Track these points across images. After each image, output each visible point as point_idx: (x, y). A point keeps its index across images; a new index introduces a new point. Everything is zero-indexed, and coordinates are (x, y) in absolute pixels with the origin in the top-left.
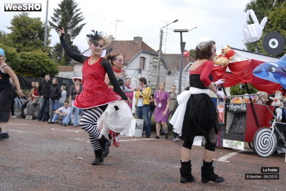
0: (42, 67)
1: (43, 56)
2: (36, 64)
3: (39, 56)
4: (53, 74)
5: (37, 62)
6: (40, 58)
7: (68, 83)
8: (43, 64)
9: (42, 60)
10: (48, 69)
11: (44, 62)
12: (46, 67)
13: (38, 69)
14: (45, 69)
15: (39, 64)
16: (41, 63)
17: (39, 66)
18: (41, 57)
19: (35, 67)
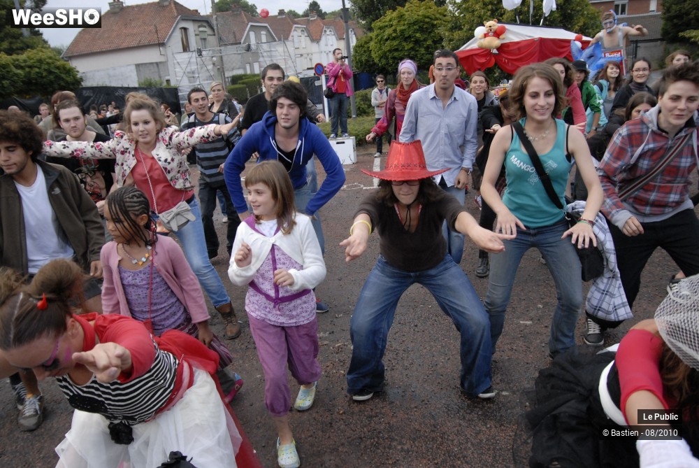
0: (58, 78)
1: (50, 58)
2: (44, 74)
3: (45, 59)
4: (76, 86)
5: (45, 70)
6: (48, 63)
7: (92, 95)
8: (57, 71)
9: (52, 66)
10: (68, 79)
11: (58, 68)
12: (63, 76)
13: (51, 83)
14: (63, 79)
15: (50, 72)
16: (53, 70)
17: (52, 77)
18: (50, 61)
19: (45, 80)
